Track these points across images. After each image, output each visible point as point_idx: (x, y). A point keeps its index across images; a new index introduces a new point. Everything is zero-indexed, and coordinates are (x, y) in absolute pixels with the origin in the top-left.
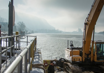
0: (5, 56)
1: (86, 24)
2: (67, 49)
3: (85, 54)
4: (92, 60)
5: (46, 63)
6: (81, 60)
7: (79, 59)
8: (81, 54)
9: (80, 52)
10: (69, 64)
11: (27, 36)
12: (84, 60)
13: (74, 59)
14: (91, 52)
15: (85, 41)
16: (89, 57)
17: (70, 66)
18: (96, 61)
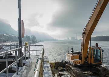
0: (15, 67)
1: (84, 33)
2: (68, 54)
3: (84, 58)
4: (89, 62)
5: (52, 65)
6: (81, 63)
7: (80, 63)
8: (80, 58)
9: (79, 56)
10: (71, 66)
11: (36, 46)
12: (83, 63)
13: (76, 63)
14: (88, 56)
15: (84, 47)
16: (87, 60)
17: (73, 68)
18: (93, 63)
